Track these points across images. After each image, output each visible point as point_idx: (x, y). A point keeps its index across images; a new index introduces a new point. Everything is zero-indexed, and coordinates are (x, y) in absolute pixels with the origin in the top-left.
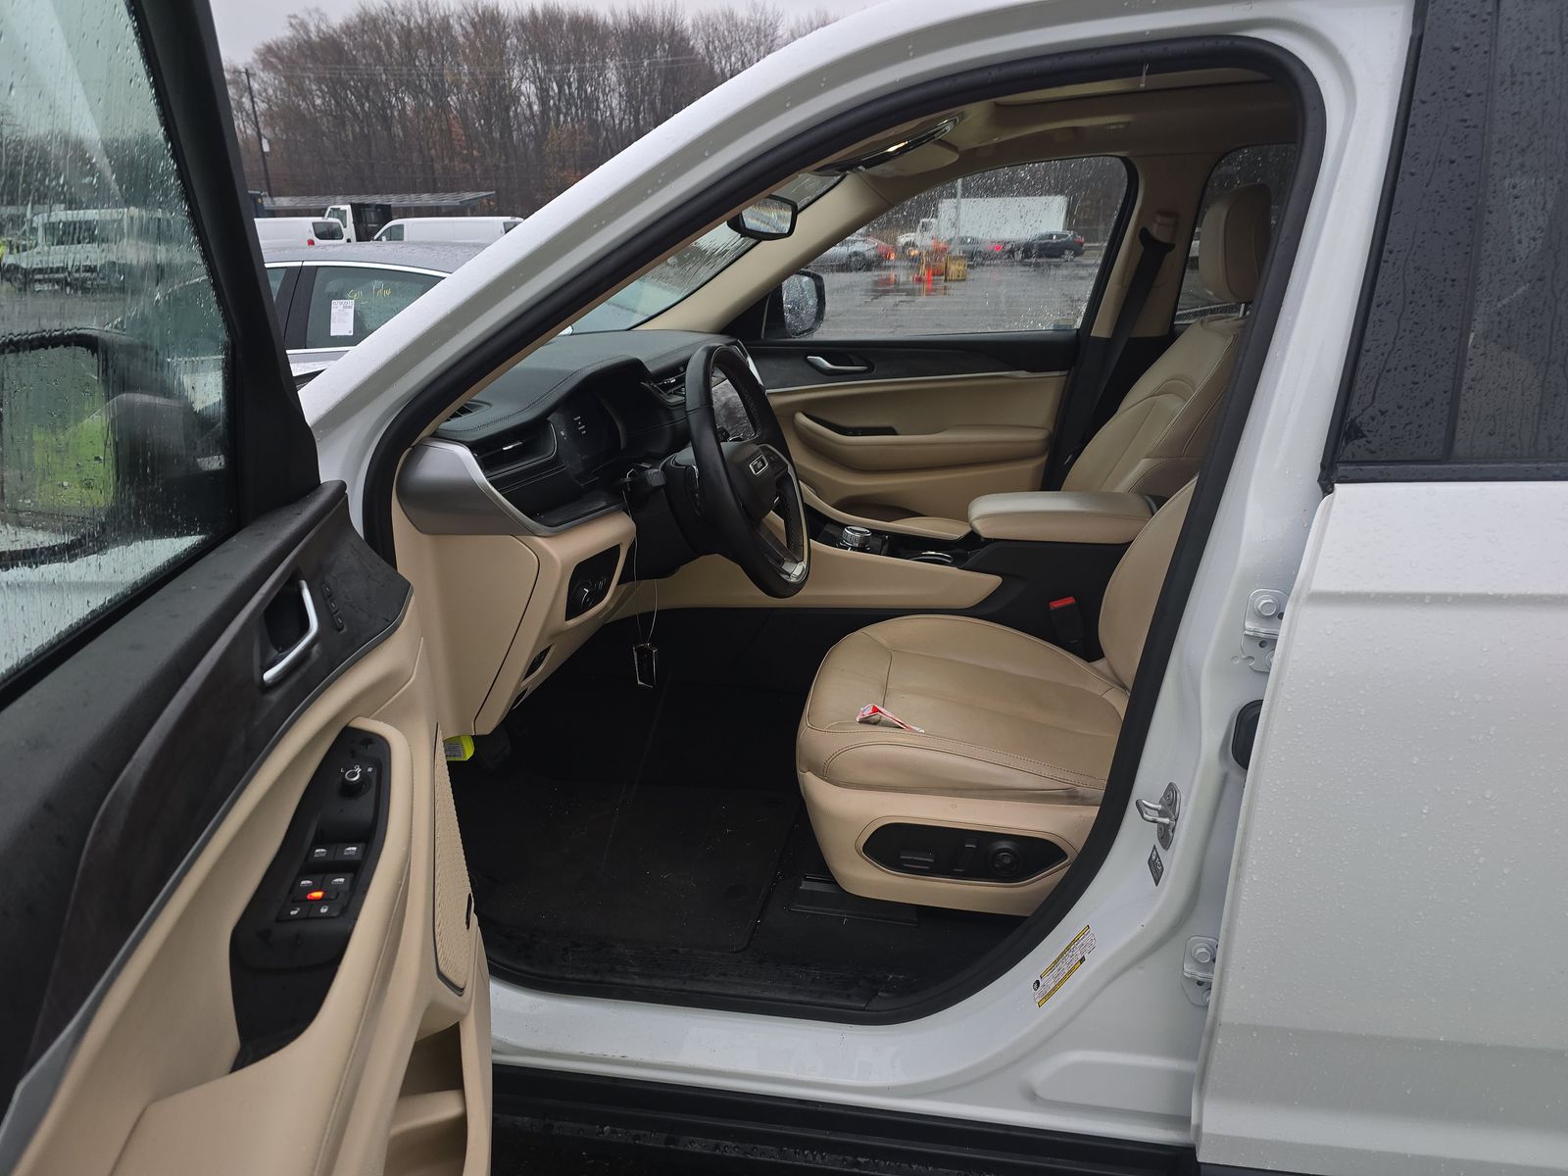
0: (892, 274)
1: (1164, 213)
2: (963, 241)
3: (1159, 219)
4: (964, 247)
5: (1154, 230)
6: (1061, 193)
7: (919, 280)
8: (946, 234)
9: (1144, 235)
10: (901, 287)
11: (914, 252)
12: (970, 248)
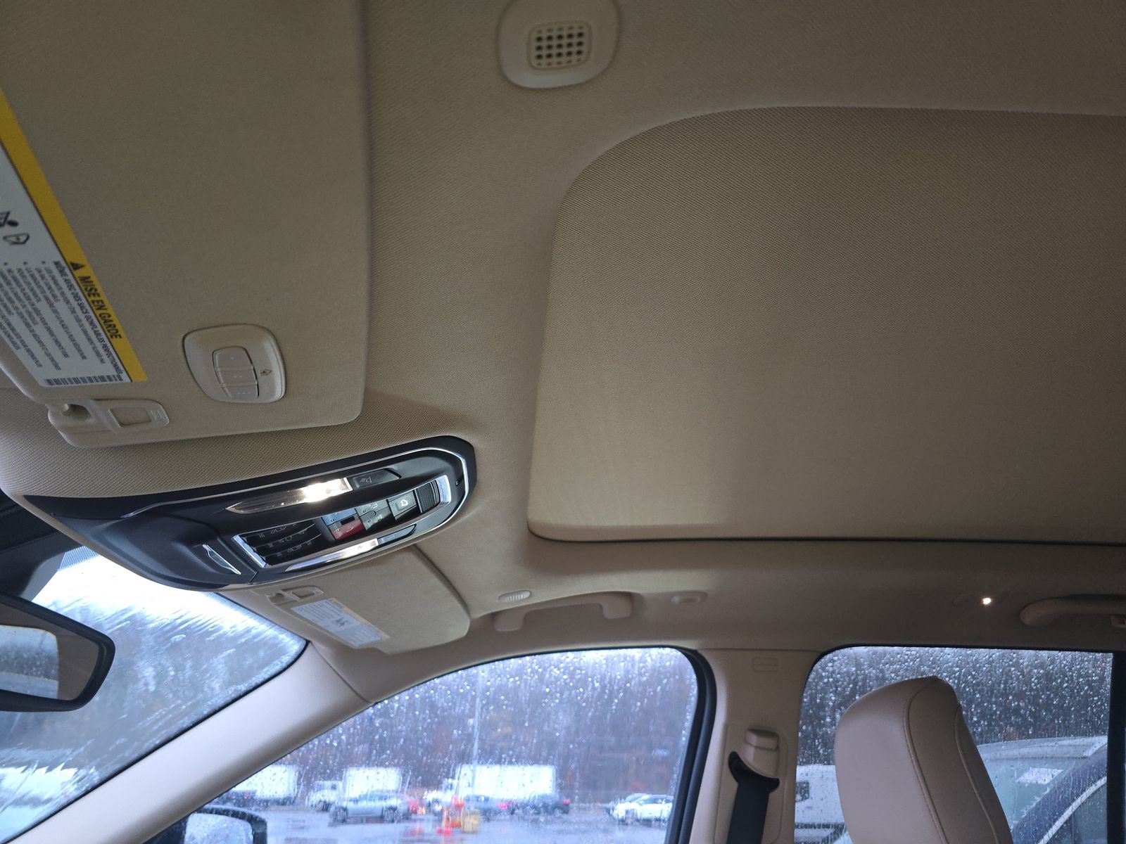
0: (417, 826)
1: (758, 731)
2: (477, 798)
3: (754, 739)
4: (478, 804)
5: (750, 757)
6: (546, 762)
7: (440, 832)
8: (464, 792)
9: (735, 764)
10: (425, 838)
11: (438, 808)
12: (483, 805)
